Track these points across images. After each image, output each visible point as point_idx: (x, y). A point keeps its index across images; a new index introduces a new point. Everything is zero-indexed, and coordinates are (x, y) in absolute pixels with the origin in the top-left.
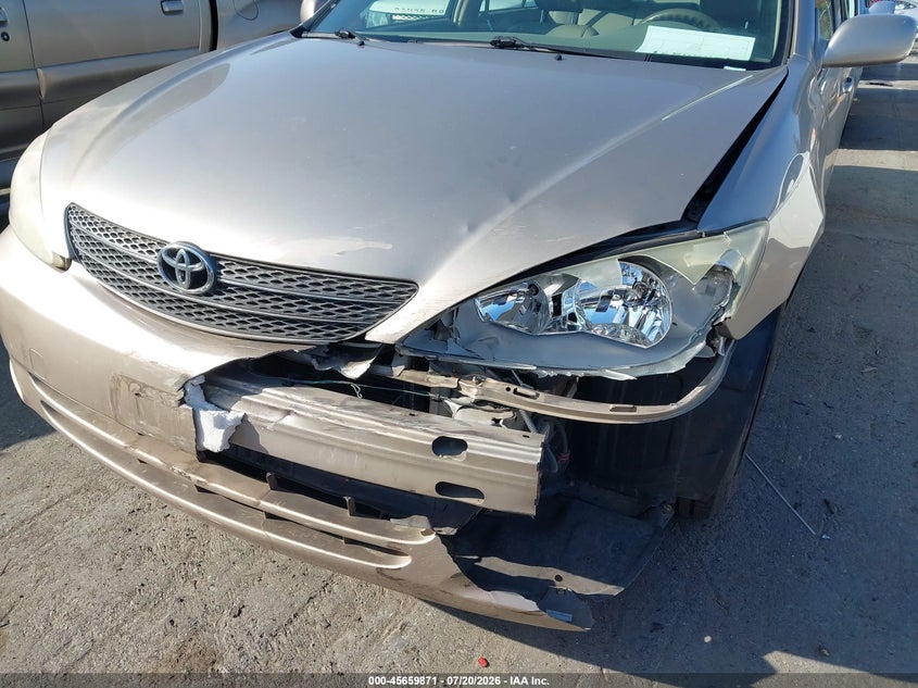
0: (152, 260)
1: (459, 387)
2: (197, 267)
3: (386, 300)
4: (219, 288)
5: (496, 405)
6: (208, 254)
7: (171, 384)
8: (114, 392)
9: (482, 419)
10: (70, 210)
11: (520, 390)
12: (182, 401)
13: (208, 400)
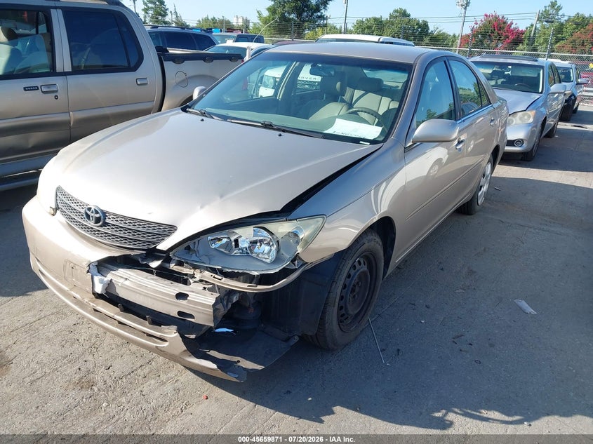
0: (83, 211)
1: (194, 274)
2: (98, 216)
3: (165, 233)
4: (105, 224)
5: (206, 282)
6: (102, 211)
7: (85, 264)
8: (65, 266)
9: (200, 287)
10: (59, 189)
11: (216, 276)
12: (88, 272)
13: (99, 272)
